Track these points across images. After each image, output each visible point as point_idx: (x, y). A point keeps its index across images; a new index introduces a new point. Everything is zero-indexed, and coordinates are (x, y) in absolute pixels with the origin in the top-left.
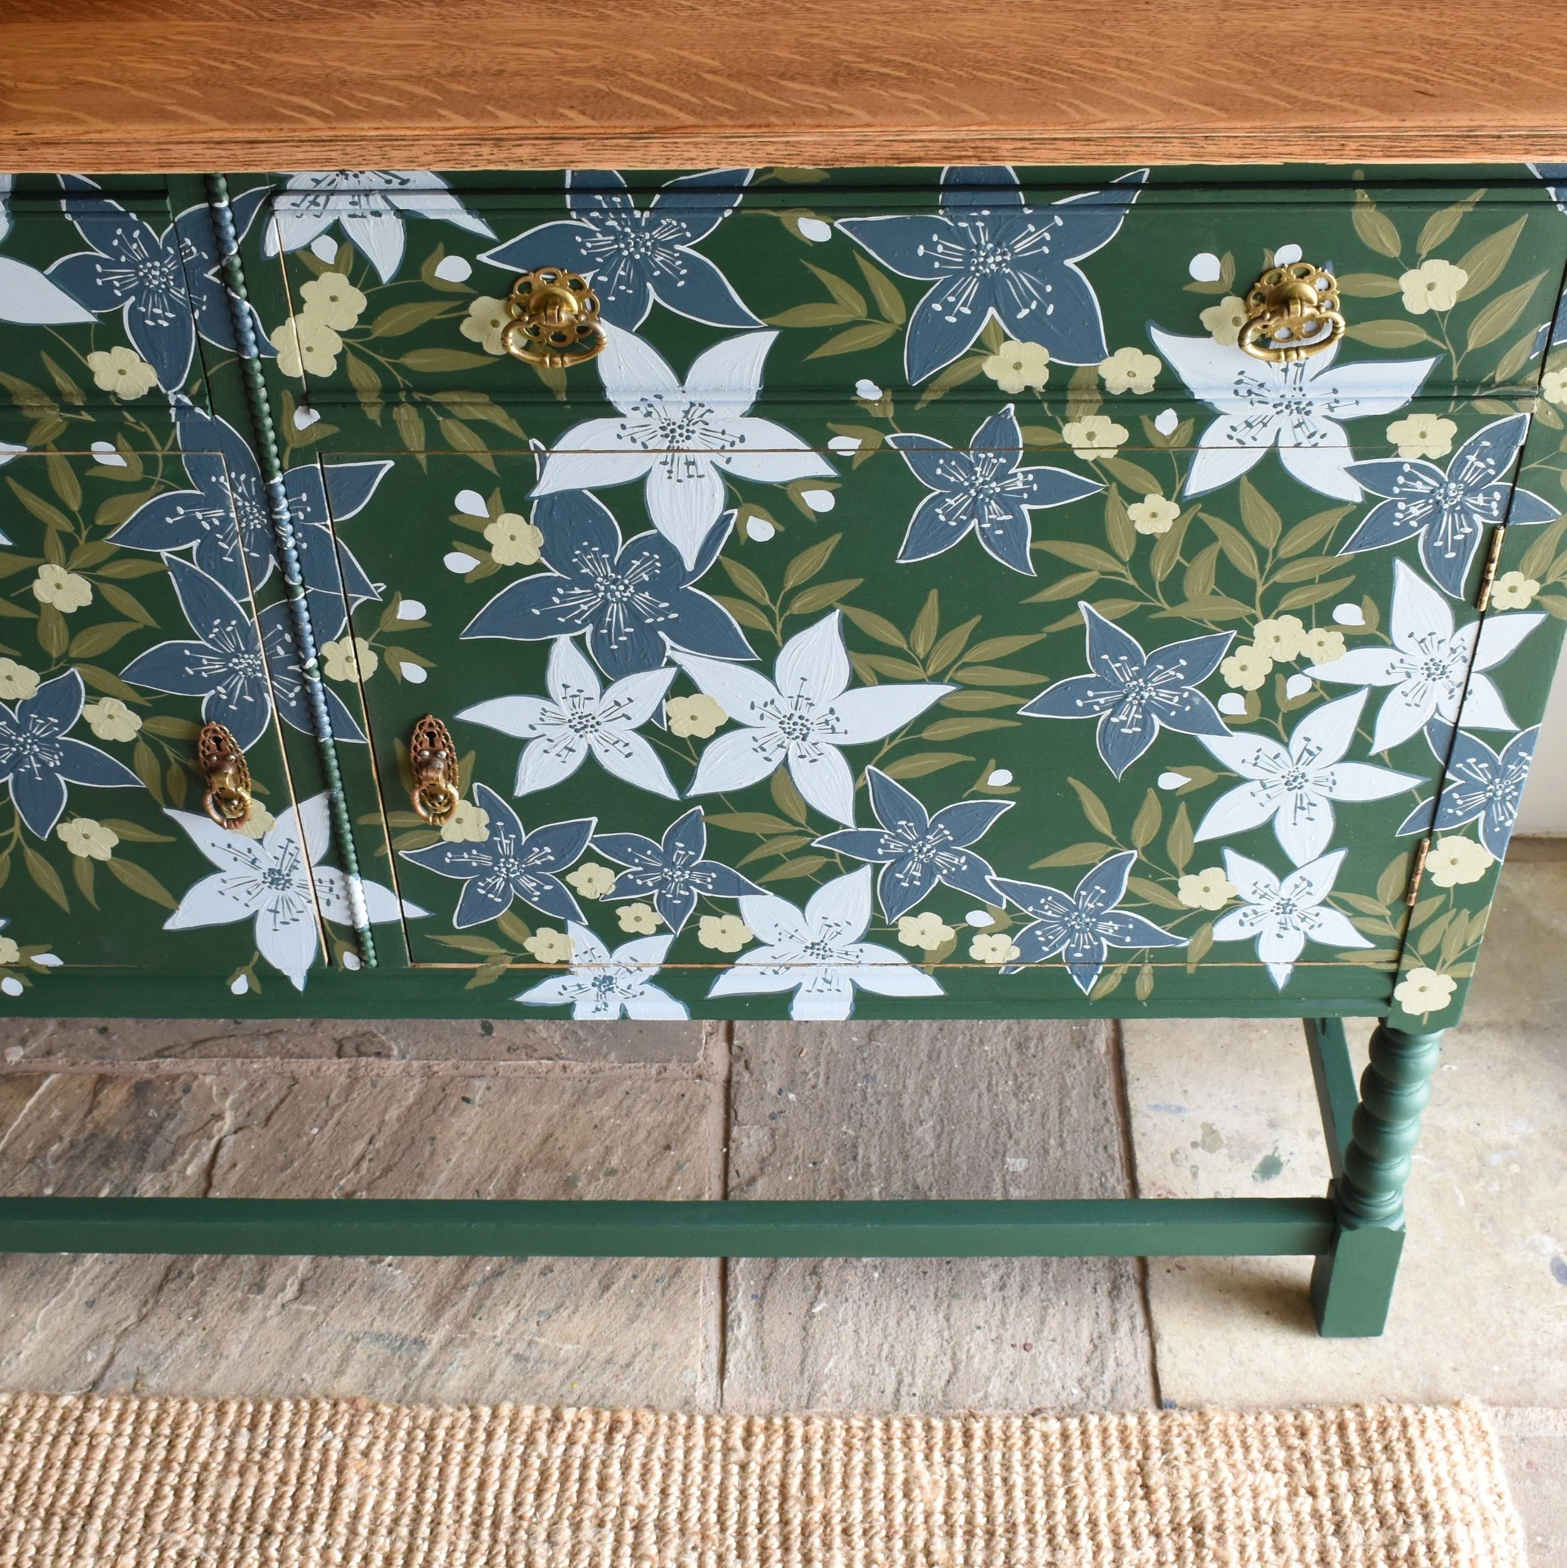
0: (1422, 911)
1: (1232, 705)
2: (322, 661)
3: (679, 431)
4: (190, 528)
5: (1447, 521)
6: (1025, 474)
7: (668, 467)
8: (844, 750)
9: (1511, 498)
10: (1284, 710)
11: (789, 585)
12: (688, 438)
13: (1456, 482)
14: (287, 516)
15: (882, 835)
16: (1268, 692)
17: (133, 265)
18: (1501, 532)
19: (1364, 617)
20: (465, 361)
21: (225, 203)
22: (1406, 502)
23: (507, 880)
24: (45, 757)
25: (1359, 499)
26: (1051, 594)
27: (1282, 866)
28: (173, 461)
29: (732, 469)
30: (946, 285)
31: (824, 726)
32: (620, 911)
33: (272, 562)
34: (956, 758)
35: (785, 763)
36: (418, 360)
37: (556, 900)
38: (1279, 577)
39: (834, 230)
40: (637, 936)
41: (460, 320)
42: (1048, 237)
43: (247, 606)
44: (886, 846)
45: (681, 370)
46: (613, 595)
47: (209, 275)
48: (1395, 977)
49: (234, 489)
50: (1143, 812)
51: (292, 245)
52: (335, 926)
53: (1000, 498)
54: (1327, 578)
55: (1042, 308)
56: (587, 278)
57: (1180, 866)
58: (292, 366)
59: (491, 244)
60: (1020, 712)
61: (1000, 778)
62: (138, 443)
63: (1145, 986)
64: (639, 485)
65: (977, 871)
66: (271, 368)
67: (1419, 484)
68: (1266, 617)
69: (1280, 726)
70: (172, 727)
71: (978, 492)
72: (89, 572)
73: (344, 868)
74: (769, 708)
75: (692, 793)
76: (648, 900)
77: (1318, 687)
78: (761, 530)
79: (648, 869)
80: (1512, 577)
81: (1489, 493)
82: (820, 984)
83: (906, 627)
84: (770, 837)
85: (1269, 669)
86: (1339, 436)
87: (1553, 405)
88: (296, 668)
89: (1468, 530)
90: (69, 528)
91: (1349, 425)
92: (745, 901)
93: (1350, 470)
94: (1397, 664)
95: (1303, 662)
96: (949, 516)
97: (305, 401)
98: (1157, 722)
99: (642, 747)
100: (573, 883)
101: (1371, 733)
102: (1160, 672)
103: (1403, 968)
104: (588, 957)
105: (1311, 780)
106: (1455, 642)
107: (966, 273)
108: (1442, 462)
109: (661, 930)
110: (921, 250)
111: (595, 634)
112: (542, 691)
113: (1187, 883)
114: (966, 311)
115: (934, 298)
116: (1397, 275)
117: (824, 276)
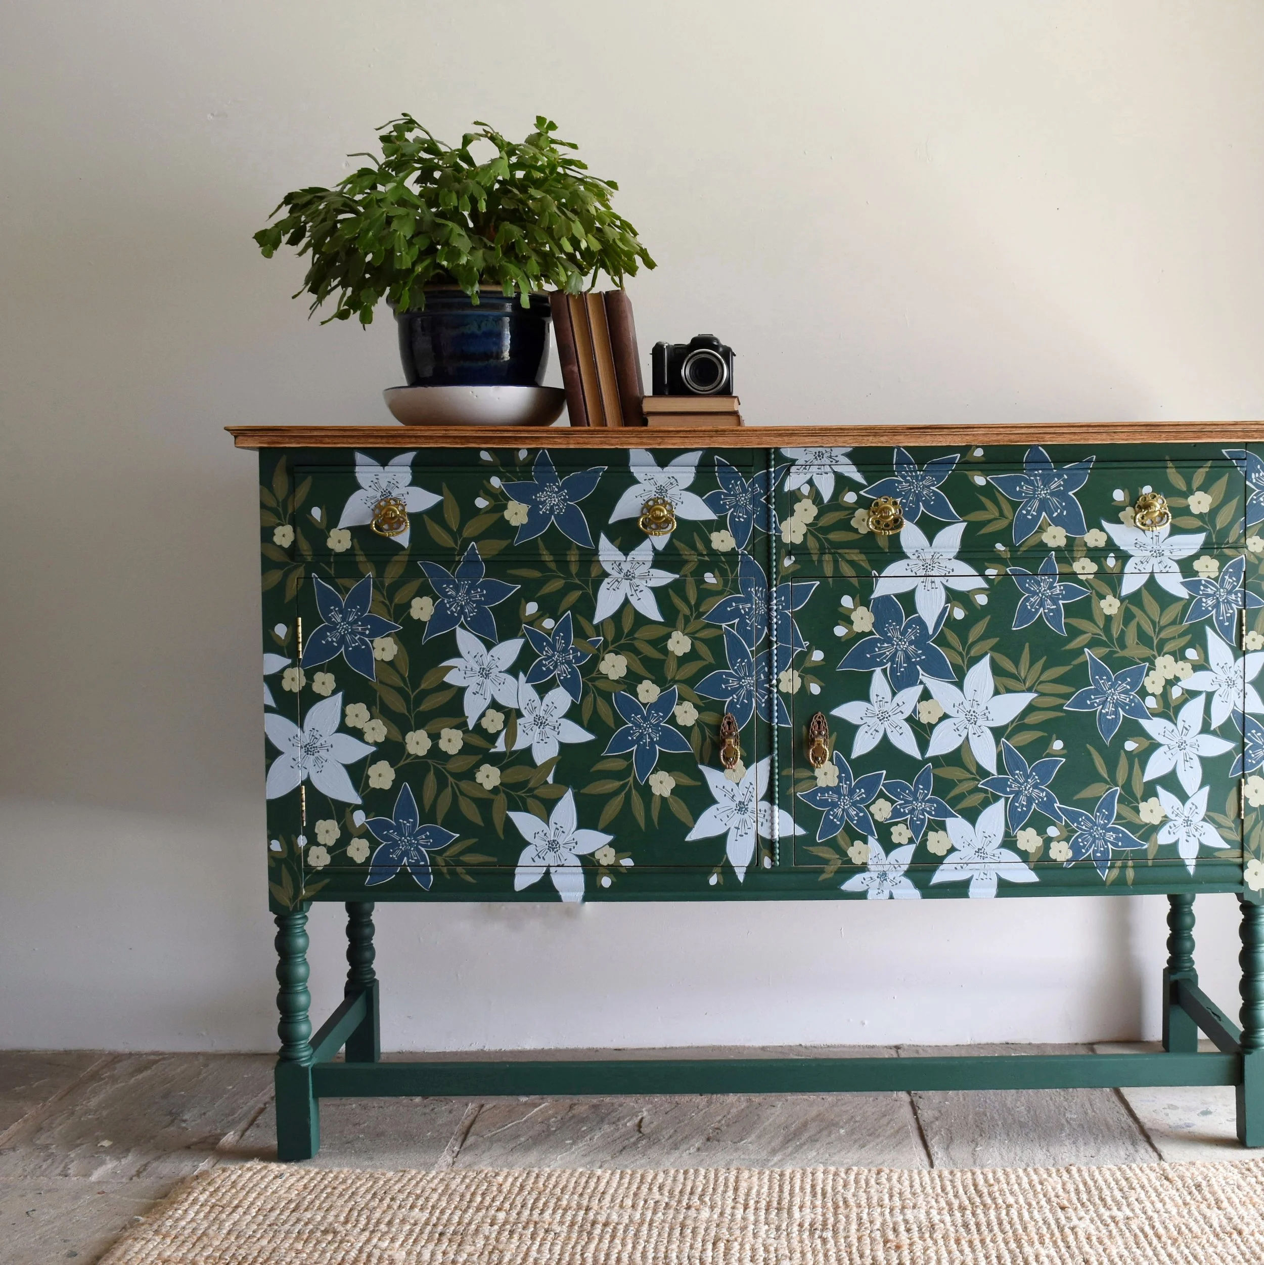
0: (1248, 823)
1: (1151, 703)
2: (779, 681)
3: (929, 567)
4: (736, 613)
5: (1222, 606)
6: (1060, 586)
7: (924, 584)
8: (991, 729)
9: (1245, 594)
10: (1173, 705)
11: (970, 641)
12: (933, 569)
13: (1223, 589)
14: (775, 607)
15: (1009, 780)
16: (1165, 696)
17: (735, 495)
18: (1244, 611)
19: (1198, 655)
20: (851, 536)
21: (772, 470)
22: (1206, 598)
23: (843, 810)
24: (653, 736)
25: (1187, 597)
26: (1074, 645)
27: (1183, 797)
28: (735, 581)
29: (949, 585)
30: (1027, 502)
31: (984, 716)
32: (893, 829)
33: (766, 630)
34: (1039, 734)
35: (967, 738)
36: (834, 536)
37: (864, 822)
38: (1163, 635)
39: (987, 480)
40: (900, 845)
41: (851, 519)
42: (1062, 483)
43: (752, 652)
44: (1010, 787)
45: (931, 539)
46: (900, 647)
47: (762, 500)
48: (1242, 867)
49: (756, 595)
50: (1120, 766)
51: (794, 488)
52: (763, 839)
53: (1051, 598)
54: (1182, 635)
55: (1062, 512)
56: (898, 500)
57: (1139, 796)
58: (787, 539)
59: (865, 487)
60: (1064, 708)
61: (1058, 745)
62: (723, 574)
63: (1130, 874)
64: (913, 592)
65: (1051, 801)
66: (779, 538)
67: (1209, 590)
68: (1159, 656)
69: (1172, 714)
70: (710, 718)
71: (1043, 595)
72: (692, 635)
73: (772, 802)
74: (961, 706)
75: (928, 755)
76: (906, 822)
77: (1185, 692)
78: (959, 614)
79: (907, 802)
80: (1252, 634)
81: (1236, 594)
82: (982, 876)
83: (1016, 663)
84: (960, 781)
85: (1163, 683)
86: (1176, 567)
87: (1252, 553)
88: (767, 685)
89: (1231, 611)
90: (688, 612)
91: (1179, 562)
92: (949, 821)
93: (1182, 583)
94: (1215, 680)
95: (1177, 679)
96: (1032, 606)
97: (789, 554)
98: (1122, 713)
99: (907, 728)
100: (873, 812)
101: (1210, 718)
102: (1120, 685)
103: (1245, 860)
104: (876, 860)
105: (1189, 745)
106: (1236, 668)
107: (1034, 498)
108: (1216, 579)
109: (911, 841)
110: (1018, 489)
111: (891, 666)
112: (867, 699)
113: (1142, 806)
114: (1035, 513)
115: (1023, 509)
116: (1187, 498)
117: (983, 499)
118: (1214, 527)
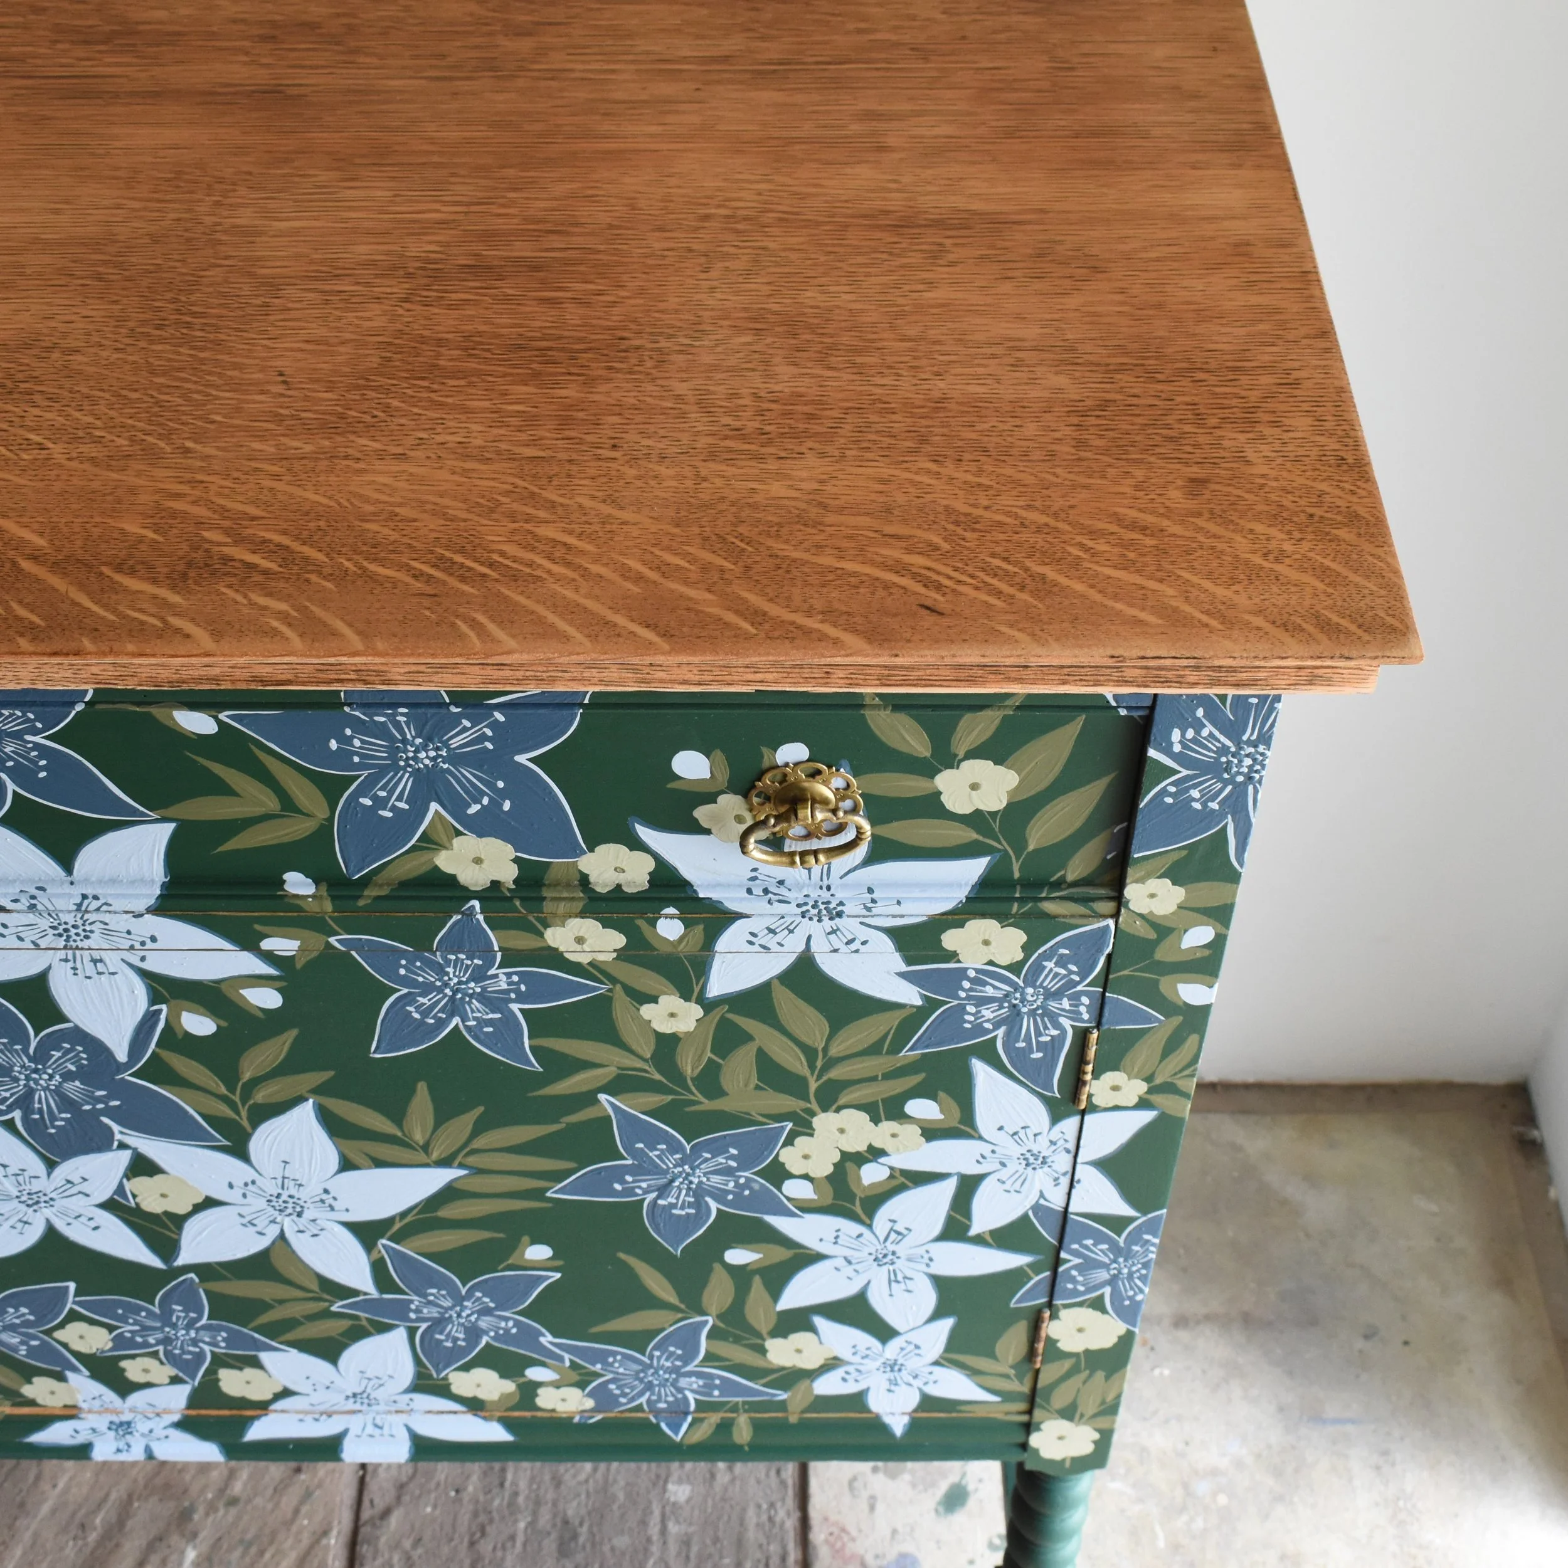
0: (1050, 1373)
1: (798, 1190)
3: (73, 931)
5: (1027, 1023)
6: (509, 975)
7: (70, 964)
8: (349, 1226)
9: (1102, 1003)
10: (860, 1194)
11: (247, 1076)
12: (87, 937)
13: (1034, 987)
15: (412, 1301)
16: (839, 1179)
18: (1095, 1035)
19: (942, 1111)
22: (976, 1006)
25: (918, 1002)
26: (564, 1087)
27: (884, 1332)
29: (150, 967)
30: (372, 779)
31: (320, 1204)
32: (125, 1364)
34: (486, 1235)
35: (282, 1237)
37: (46, 1352)
38: (835, 1074)
39: (220, 723)
42: (489, 733)
44: (418, 1311)
45: (66, 861)
46: (36, 1082)
48: (1028, 1428)
50: (711, 1287)
53: (483, 997)
54: (893, 1074)
55: (495, 804)
57: (764, 1332)
60: (549, 1194)
61: (539, 1252)
63: (743, 1433)
64: (40, 979)
65: (529, 1334)
67: (989, 989)
68: (825, 1110)
71: (455, 992)
74: (250, 1187)
75: (180, 1262)
76: (155, 1355)
77: (897, 1174)
78: (199, 1024)
79: (146, 1328)
80: (1111, 1077)
81: (1075, 998)
82: (370, 1429)
83: (397, 1116)
84: (281, 1302)
85: (837, 1157)
86: (882, 943)
87: (1141, 916)
89: (1055, 1032)
91: (895, 930)
92: (265, 1357)
93: (902, 975)
94: (988, 1154)
95: (875, 1153)
96: (424, 1013)
98: (714, 1206)
99: (109, 1220)
100: (63, 1340)
101: (968, 1215)
102: (706, 1160)
103: (1036, 1419)
104: (97, 1403)
105: (903, 1257)
106: (1055, 1135)
107: (394, 768)
108: (1015, 968)
109: (175, 1380)
110: (333, 744)
111: (25, 1118)
113: (773, 1343)
114: (403, 805)
115: (361, 791)
116: (932, 777)
117: (218, 769)
118: (1019, 844)
